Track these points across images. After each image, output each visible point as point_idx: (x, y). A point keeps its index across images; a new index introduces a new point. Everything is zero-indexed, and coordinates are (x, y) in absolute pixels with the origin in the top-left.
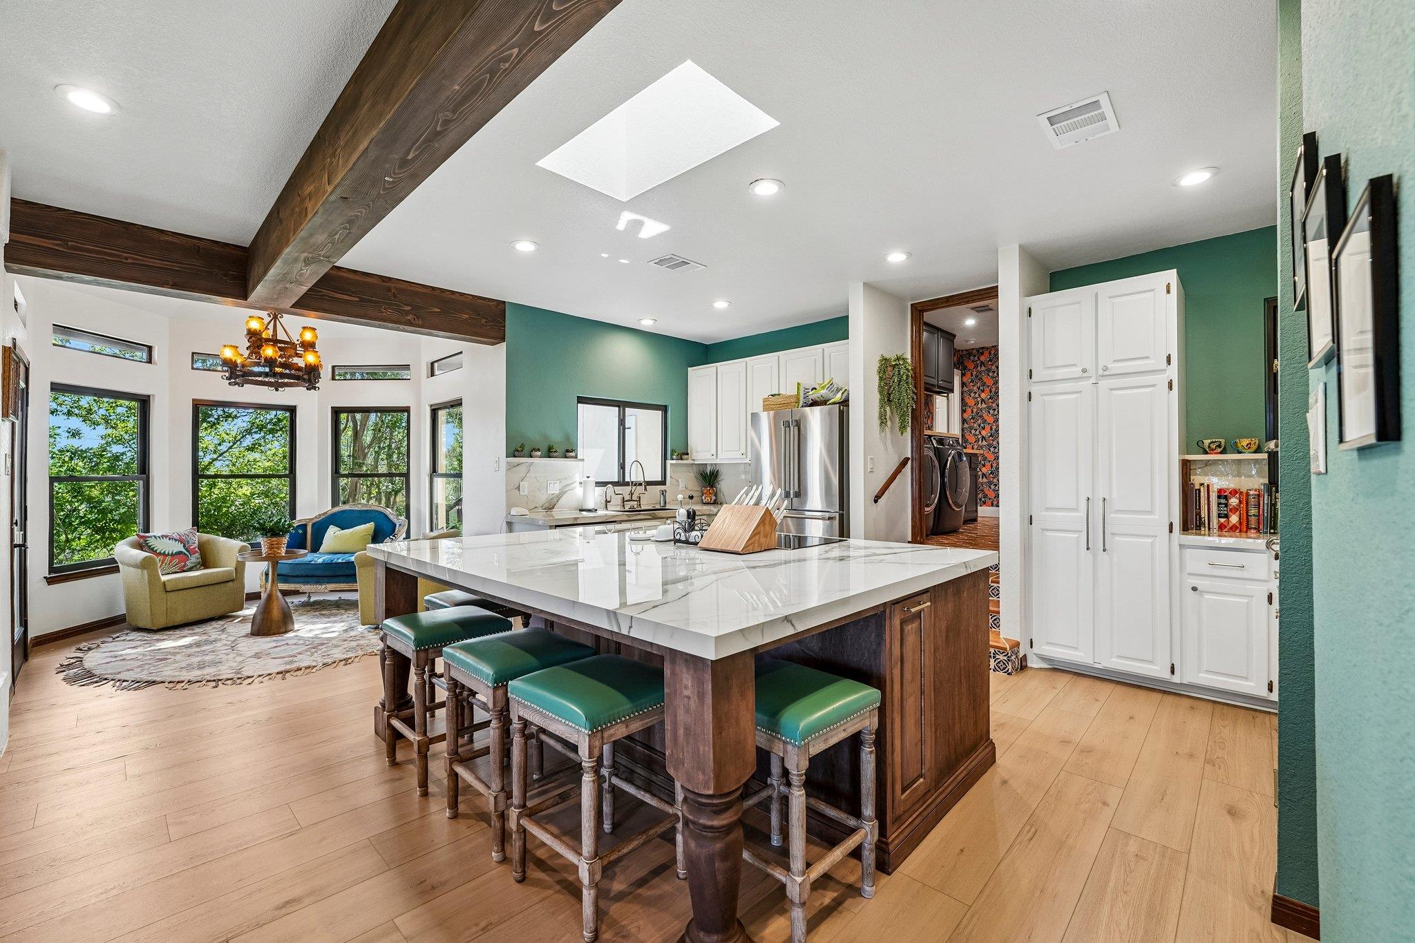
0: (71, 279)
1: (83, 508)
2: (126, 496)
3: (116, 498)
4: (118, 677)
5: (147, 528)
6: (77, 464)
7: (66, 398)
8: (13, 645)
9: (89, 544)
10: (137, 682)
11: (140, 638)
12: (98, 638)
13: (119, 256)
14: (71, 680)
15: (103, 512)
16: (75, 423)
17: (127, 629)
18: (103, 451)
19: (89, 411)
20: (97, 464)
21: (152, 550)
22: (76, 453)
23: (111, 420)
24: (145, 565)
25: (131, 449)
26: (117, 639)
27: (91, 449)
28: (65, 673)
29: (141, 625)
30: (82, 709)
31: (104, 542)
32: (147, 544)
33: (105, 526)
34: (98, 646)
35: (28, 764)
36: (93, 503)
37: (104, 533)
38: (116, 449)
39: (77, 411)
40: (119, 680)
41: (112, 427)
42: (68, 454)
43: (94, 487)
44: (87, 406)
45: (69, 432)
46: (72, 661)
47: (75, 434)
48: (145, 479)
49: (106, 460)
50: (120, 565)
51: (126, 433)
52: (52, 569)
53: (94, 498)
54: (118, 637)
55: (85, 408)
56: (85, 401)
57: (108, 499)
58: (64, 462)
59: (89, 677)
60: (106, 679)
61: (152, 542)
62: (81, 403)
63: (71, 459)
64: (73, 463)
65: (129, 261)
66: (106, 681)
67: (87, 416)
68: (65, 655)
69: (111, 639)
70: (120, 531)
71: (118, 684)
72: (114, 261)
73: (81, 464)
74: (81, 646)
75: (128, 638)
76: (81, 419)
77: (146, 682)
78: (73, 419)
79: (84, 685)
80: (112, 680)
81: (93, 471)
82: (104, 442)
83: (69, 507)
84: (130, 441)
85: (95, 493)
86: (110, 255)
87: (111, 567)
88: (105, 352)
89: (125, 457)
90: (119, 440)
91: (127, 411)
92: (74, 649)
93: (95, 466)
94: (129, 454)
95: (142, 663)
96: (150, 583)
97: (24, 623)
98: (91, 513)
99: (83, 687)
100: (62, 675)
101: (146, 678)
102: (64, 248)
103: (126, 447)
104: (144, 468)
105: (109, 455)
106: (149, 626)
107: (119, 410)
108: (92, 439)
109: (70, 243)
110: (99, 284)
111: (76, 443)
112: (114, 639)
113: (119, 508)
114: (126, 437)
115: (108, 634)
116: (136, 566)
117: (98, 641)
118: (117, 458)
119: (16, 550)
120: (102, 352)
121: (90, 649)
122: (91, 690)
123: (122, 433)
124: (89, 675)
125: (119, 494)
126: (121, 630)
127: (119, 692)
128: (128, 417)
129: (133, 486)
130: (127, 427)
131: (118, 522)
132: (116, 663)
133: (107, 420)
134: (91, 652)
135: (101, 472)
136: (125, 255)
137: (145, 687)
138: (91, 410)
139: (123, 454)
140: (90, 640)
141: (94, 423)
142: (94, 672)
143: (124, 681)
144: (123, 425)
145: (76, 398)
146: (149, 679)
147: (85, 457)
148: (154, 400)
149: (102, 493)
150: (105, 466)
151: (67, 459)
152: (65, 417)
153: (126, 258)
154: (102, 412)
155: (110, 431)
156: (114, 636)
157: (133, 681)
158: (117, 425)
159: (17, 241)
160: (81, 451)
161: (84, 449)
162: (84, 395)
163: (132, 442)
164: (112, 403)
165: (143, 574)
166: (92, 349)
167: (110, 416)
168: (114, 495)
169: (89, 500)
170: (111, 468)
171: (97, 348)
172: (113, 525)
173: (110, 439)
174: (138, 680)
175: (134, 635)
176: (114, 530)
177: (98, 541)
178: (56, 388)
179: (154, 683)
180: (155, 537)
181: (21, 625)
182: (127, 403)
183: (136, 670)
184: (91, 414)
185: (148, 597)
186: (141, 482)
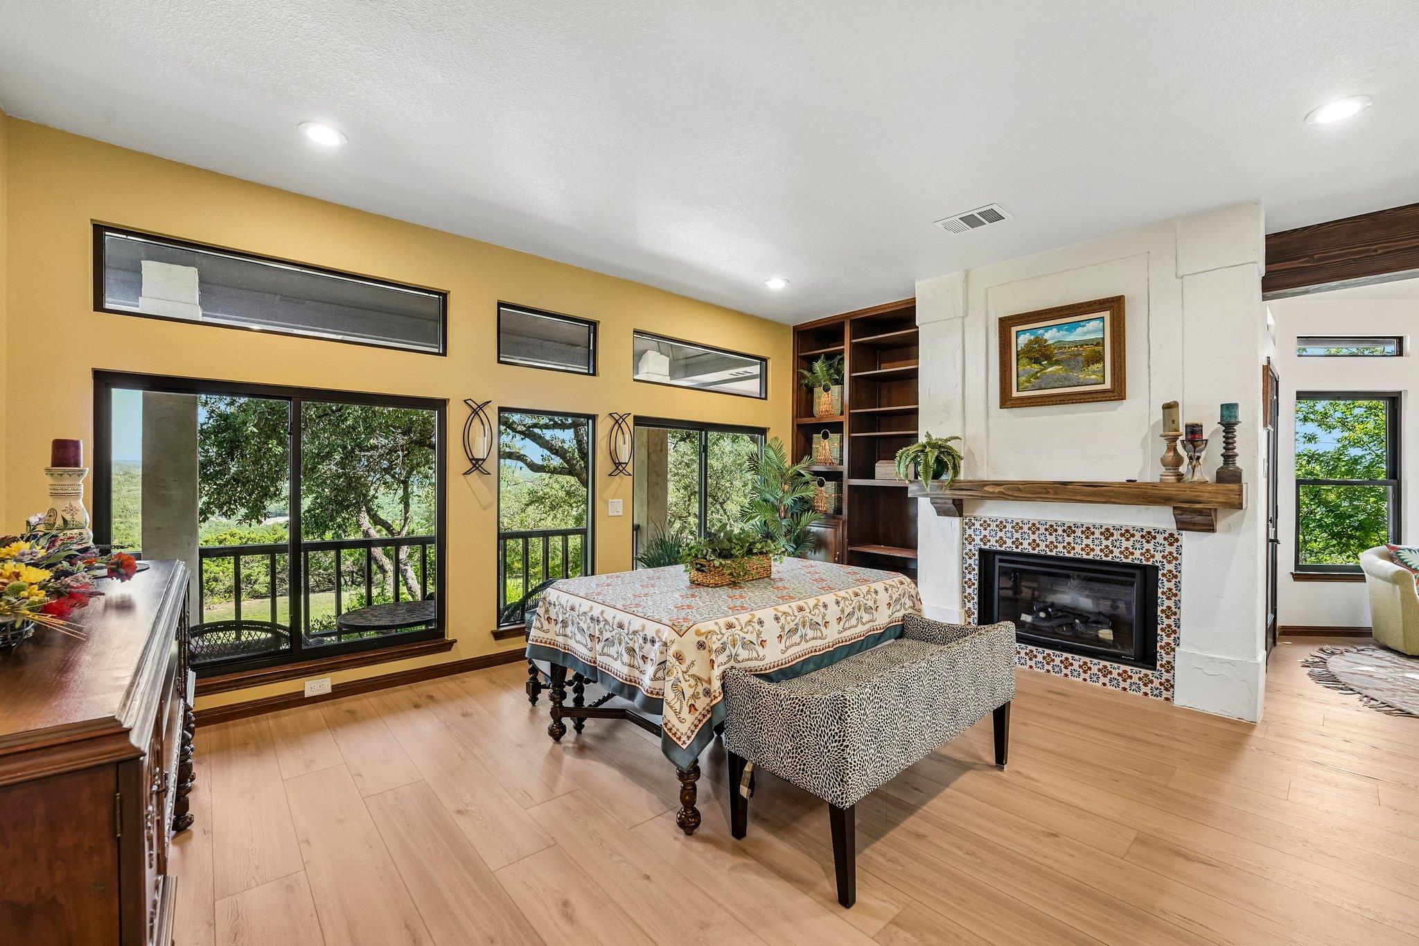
0: (1318, 290)
1: (1320, 511)
2: (1366, 502)
3: (1355, 503)
4: (1366, 692)
5: (1398, 540)
6: (1314, 468)
7: (1302, 405)
8: (1266, 628)
9: (1325, 549)
10: (1389, 706)
11: (1389, 659)
12: (1342, 645)
13: (1367, 251)
14: (1318, 678)
15: (1341, 517)
16: (1311, 428)
17: (1374, 645)
18: (1341, 455)
19: (1325, 415)
20: (1335, 468)
21: (1405, 564)
22: (1312, 458)
23: (1347, 422)
24: (1395, 579)
25: (1371, 452)
26: (1362, 652)
27: (1329, 453)
28: (1309, 669)
29: (1390, 645)
30: (1328, 710)
31: (1341, 548)
32: (1399, 556)
33: (1342, 531)
34: (1342, 653)
35: (1280, 740)
36: (1332, 509)
37: (1341, 539)
38: (1355, 452)
39: (1312, 416)
40: (1366, 696)
41: (1349, 429)
42: (1306, 458)
43: (1330, 490)
44: (1322, 410)
45: (1306, 438)
46: (1317, 660)
47: (1311, 439)
48: (1396, 484)
49: (1344, 464)
50: (1365, 574)
51: (1365, 434)
52: (1297, 567)
53: (1331, 502)
54: (1363, 650)
55: (1321, 413)
56: (1321, 405)
57: (1346, 504)
58: (1301, 465)
59: (1331, 680)
60: (1351, 690)
61: (1405, 555)
62: (1316, 408)
63: (1309, 462)
64: (1310, 467)
65: (1379, 252)
66: (1352, 692)
67: (1323, 420)
68: (1308, 652)
69: (1355, 650)
70: (1358, 538)
71: (1365, 699)
72: (1362, 257)
73: (1318, 468)
74: (1325, 647)
75: (1375, 655)
76: (1316, 424)
77: (1399, 710)
78: (1309, 424)
79: (1329, 687)
80: (1359, 693)
81: (1331, 474)
82: (1340, 445)
83: (1306, 510)
84: (1370, 443)
85: (1332, 497)
86: (1356, 253)
87: (1355, 575)
88: (1341, 353)
89: (1363, 461)
90: (1358, 443)
91: (1366, 412)
92: (1317, 648)
93: (1332, 469)
94: (1368, 457)
95: (1393, 687)
96: (1403, 600)
97: (1274, 612)
98: (1327, 516)
99: (1329, 689)
100: (1307, 670)
101: (1399, 705)
102: (1311, 263)
103: (1366, 450)
104: (1395, 473)
105: (1346, 459)
106: (1401, 649)
107: (1356, 411)
108: (1328, 443)
109: (1315, 256)
110: (1345, 286)
111: (1312, 447)
112: (1358, 650)
113: (1357, 514)
114: (1366, 439)
115: (1353, 644)
116: (1386, 579)
117: (1343, 648)
118: (1356, 461)
119: (1270, 544)
120: (1339, 354)
121: (1333, 653)
122: (1334, 695)
123: (1360, 435)
124: (1334, 680)
125: (1358, 500)
126: (1367, 644)
127: (1367, 708)
128: (1367, 418)
129: (1375, 491)
130: (1366, 428)
131: (1356, 529)
132: (1362, 677)
133: (1343, 423)
134: (1334, 656)
135: (1338, 476)
136: (1374, 247)
137: (1398, 715)
138: (1326, 414)
139: (1361, 457)
140: (1334, 644)
141: (1330, 427)
142: (1338, 678)
143: (1372, 699)
144: (1362, 427)
145: (1312, 404)
146: (1404, 708)
147: (1322, 461)
148: (1406, 396)
149: (1338, 497)
150: (1343, 469)
151: (1304, 463)
152: (1302, 423)
153: (1376, 250)
154: (1338, 415)
155: (1346, 434)
156: (1359, 648)
157: (1383, 703)
158: (1355, 427)
159: (1272, 271)
160: (1318, 454)
161: (1321, 453)
162: (1320, 400)
163: (1372, 444)
164: (1350, 404)
165: (1394, 590)
166: (1326, 353)
167: (1347, 418)
168: (1351, 500)
169: (1325, 503)
170: (1350, 472)
171: (1333, 351)
172: (1351, 531)
173: (1347, 442)
174: (1389, 704)
175: (1381, 653)
176: (1351, 537)
177: (1334, 546)
178: (1301, 396)
179: (1409, 714)
180: (1410, 550)
181: (1272, 612)
182: (1366, 403)
183: (1386, 692)
184: (1327, 418)
185: (1400, 614)
186: (1390, 488)
